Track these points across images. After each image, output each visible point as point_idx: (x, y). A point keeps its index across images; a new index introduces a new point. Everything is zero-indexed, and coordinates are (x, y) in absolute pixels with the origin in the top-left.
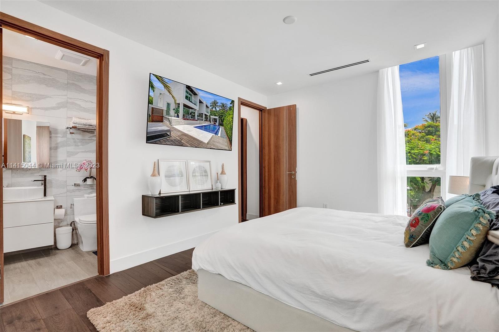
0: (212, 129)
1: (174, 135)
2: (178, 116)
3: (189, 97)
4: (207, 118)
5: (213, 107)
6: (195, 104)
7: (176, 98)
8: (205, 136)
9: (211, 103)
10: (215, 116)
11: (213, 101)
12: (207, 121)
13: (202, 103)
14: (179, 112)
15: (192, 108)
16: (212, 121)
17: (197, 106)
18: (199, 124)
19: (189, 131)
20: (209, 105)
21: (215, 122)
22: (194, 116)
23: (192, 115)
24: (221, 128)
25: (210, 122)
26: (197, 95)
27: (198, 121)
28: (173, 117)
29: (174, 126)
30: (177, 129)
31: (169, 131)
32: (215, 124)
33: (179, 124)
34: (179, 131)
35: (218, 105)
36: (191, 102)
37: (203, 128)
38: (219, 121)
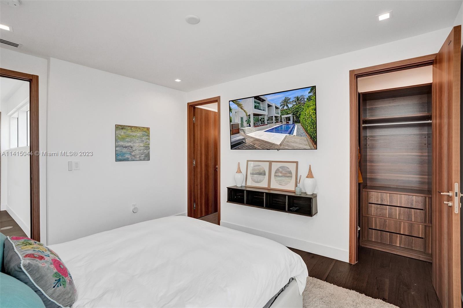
0: (284, 128)
1: (248, 142)
2: (250, 126)
3: (258, 106)
4: (278, 119)
5: (284, 105)
6: (264, 110)
7: (247, 111)
8: (277, 138)
9: (281, 103)
10: (288, 114)
11: (284, 99)
12: (278, 122)
13: (271, 106)
14: (250, 122)
15: (261, 115)
16: (284, 121)
17: (266, 111)
18: (270, 127)
19: (261, 136)
20: (278, 106)
21: (287, 121)
22: (264, 121)
23: (262, 121)
24: (296, 126)
25: (281, 123)
26: (265, 100)
27: (269, 125)
28: (246, 127)
29: (247, 135)
30: (250, 136)
31: (244, 139)
32: (288, 123)
33: (251, 131)
34: (252, 137)
35: (291, 100)
36: (260, 109)
37: (274, 130)
38: (294, 119)
